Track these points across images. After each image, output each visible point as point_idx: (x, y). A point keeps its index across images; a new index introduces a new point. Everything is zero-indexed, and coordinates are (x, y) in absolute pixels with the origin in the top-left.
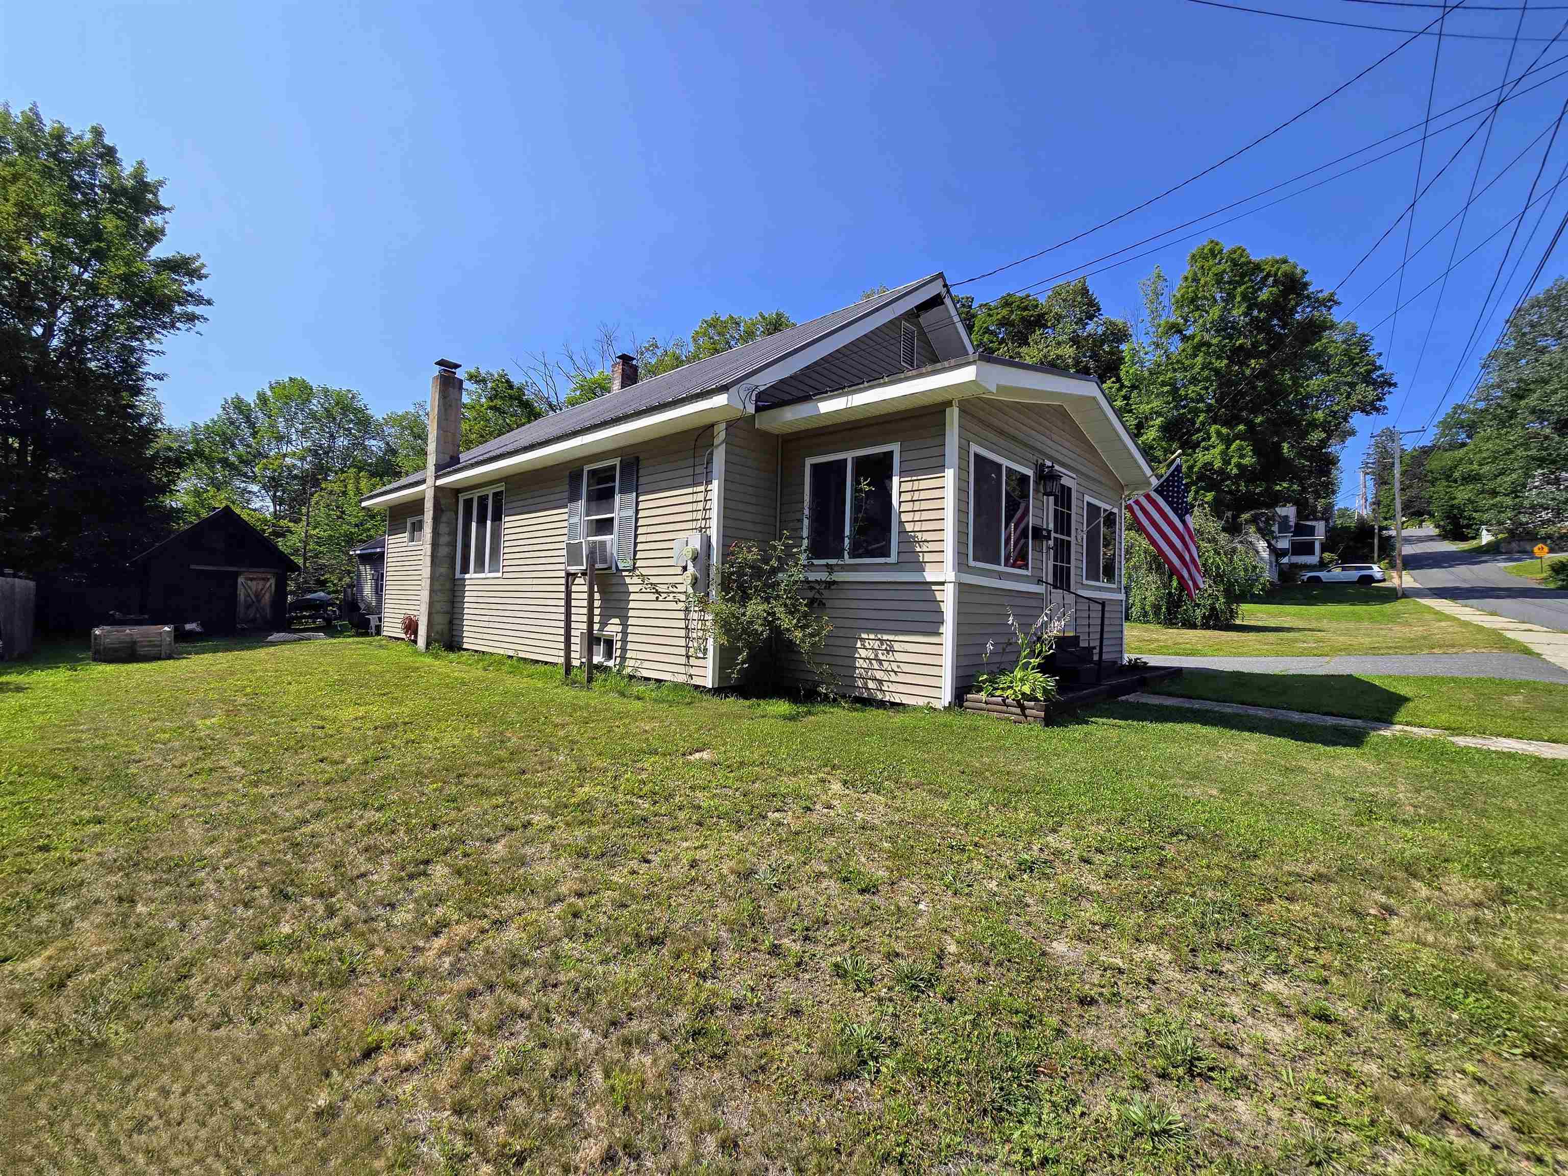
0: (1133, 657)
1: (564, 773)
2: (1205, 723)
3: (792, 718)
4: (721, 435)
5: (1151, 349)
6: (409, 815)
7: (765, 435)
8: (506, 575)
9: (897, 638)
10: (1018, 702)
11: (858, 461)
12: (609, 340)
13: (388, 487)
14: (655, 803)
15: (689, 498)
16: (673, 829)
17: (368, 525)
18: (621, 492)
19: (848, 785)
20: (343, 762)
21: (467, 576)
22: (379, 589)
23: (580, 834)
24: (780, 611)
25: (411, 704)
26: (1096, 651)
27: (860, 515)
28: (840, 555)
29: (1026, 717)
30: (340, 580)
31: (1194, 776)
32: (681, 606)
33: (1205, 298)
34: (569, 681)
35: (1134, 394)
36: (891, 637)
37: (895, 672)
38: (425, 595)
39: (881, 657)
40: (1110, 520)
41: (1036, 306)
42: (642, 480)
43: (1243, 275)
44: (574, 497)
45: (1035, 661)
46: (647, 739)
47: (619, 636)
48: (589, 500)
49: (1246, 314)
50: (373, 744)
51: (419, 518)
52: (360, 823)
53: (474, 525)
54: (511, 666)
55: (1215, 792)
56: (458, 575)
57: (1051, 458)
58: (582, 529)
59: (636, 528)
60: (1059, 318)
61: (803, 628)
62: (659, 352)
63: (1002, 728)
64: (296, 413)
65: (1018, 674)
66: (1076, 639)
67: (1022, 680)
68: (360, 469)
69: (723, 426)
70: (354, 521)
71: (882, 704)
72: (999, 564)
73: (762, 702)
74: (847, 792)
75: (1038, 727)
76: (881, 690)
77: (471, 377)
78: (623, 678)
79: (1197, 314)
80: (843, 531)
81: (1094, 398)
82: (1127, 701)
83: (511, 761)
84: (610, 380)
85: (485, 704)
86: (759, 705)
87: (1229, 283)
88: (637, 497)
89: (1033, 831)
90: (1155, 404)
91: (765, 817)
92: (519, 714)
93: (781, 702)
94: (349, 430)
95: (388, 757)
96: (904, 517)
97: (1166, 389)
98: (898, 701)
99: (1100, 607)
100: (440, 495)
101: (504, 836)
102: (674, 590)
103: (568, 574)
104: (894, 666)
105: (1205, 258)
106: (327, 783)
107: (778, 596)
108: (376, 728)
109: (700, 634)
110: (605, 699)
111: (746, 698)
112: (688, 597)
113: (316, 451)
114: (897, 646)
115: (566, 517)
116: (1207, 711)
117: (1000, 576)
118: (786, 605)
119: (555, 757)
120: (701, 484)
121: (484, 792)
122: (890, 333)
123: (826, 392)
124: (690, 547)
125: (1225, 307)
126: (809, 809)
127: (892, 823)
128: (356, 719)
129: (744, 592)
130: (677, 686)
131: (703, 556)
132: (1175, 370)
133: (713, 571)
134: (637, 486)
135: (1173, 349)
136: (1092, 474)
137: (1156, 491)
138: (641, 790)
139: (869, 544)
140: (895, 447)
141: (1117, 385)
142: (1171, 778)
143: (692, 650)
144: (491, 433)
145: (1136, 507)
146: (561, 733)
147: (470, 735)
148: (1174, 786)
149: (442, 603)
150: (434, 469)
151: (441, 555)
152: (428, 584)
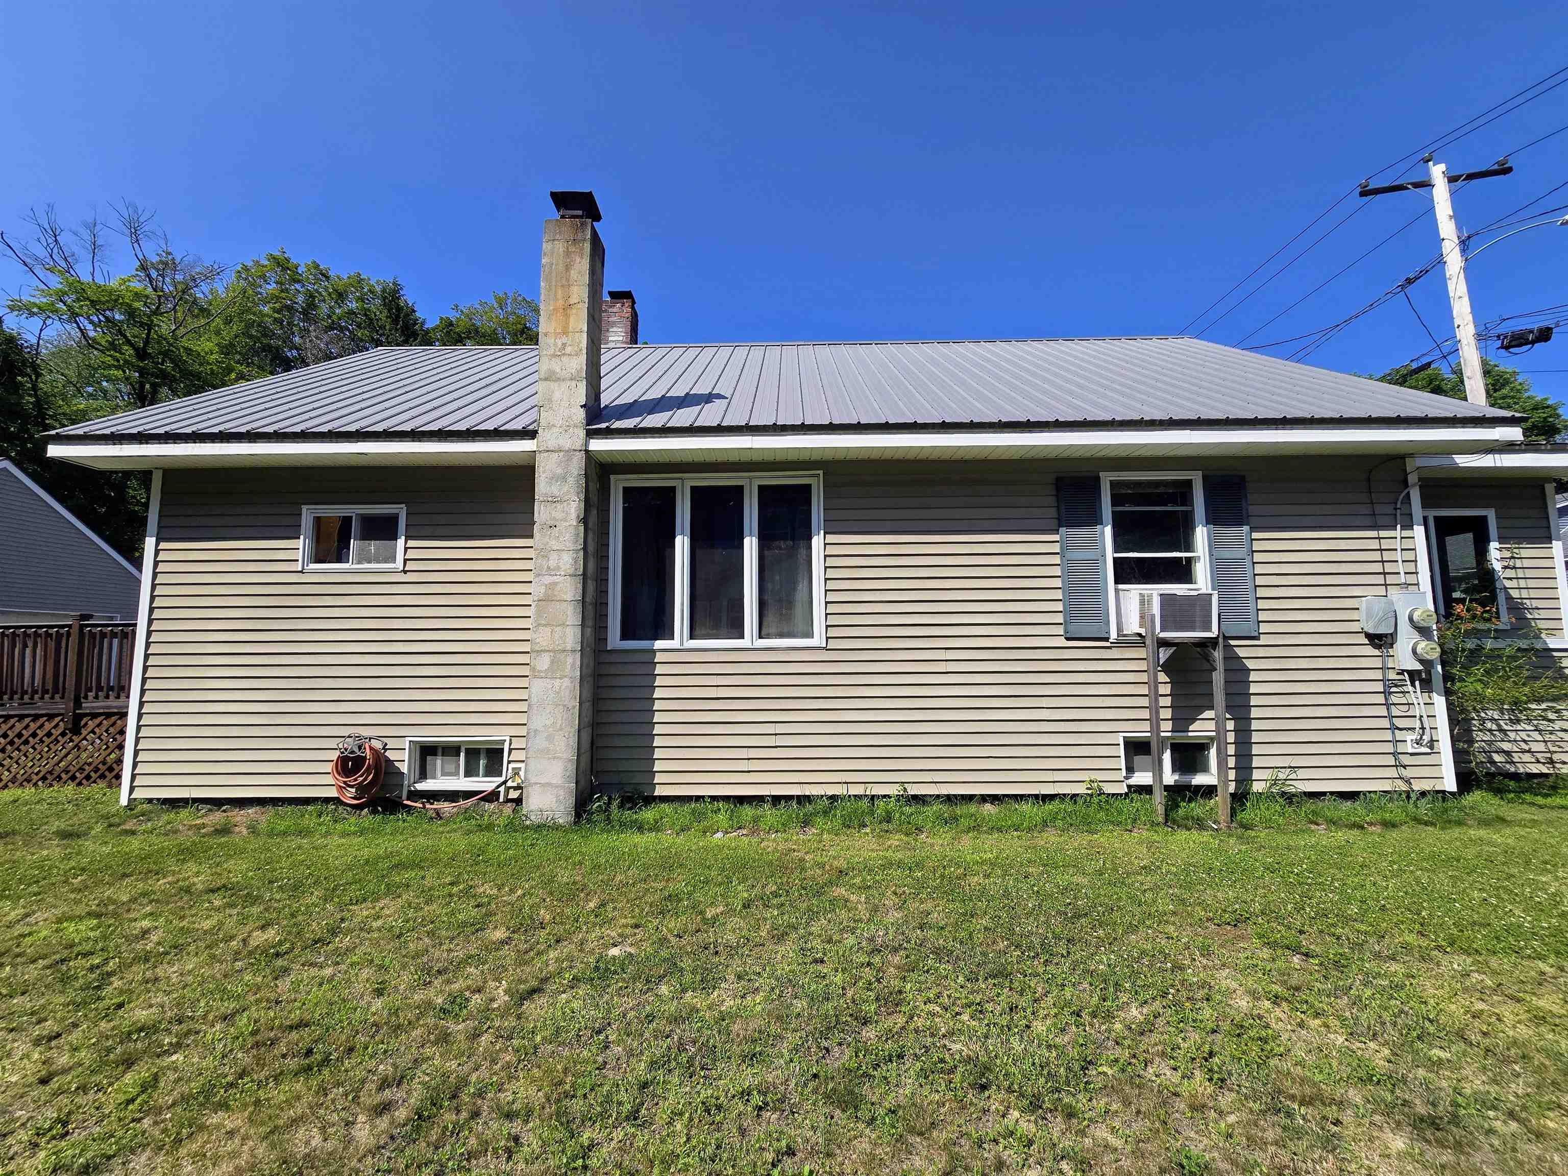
4: (1417, 471)
8: (832, 644)
15: (1367, 545)
18: (1212, 523)
21: (660, 645)
42: (1253, 510)
44: (1078, 518)
47: (1228, 737)
48: (1122, 527)
53: (682, 545)
56: (616, 643)
58: (1110, 570)
59: (1254, 577)
71: (1516, 778)
88: (1251, 533)
96: (1509, 584)
104: (1523, 735)
115: (1052, 548)
120: (1390, 528)
134: (1248, 517)
140: (1489, 513)
149: (587, 705)
150: (580, 415)
151: (587, 600)
152: (572, 664)
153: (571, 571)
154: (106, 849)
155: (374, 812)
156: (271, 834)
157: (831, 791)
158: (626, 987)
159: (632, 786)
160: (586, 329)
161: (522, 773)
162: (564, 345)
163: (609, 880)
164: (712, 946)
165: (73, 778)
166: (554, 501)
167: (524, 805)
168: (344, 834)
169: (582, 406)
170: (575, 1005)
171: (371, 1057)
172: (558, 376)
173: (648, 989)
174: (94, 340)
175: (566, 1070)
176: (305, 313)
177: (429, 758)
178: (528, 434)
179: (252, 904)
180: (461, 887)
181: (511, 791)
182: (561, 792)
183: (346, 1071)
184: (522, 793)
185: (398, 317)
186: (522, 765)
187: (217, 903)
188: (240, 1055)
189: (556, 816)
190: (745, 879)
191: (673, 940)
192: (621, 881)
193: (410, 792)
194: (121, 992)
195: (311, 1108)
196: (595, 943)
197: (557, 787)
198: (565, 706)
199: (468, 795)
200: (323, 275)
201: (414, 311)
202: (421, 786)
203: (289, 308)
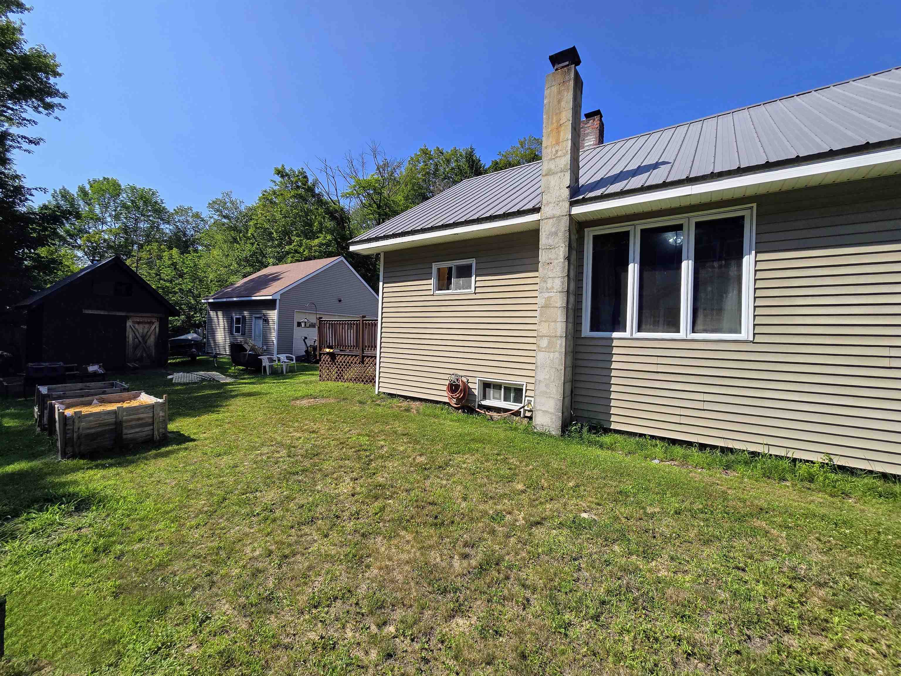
8: (758, 339)
56: (587, 333)
64: (109, 203)
94: (148, 216)
113: (125, 230)
149: (569, 369)
150: (566, 193)
151: (570, 306)
152: (560, 344)
153: (560, 290)
154: (371, 410)
155: (464, 412)
156: (425, 415)
157: (752, 448)
158: (592, 539)
159: (596, 420)
160: (570, 137)
161: (532, 403)
162: (557, 151)
163: (581, 473)
164: (651, 531)
165: (363, 381)
166: (550, 248)
167: (533, 419)
168: (452, 420)
169: (567, 187)
170: (561, 538)
171: (461, 529)
172: (553, 171)
173: (606, 544)
174: (364, 204)
175: (555, 574)
176: (434, 174)
177: (487, 389)
178: (536, 210)
179: (417, 444)
180: (502, 457)
181: (527, 412)
182: (554, 417)
183: (450, 531)
184: (532, 414)
185: (473, 165)
186: (532, 399)
187: (405, 440)
188: (411, 509)
189: (551, 430)
190: (676, 495)
191: (624, 520)
192: (589, 475)
193: (479, 405)
194: (375, 469)
195: (437, 543)
196: (573, 507)
197: (551, 414)
198: (556, 368)
199: (506, 410)
200: (440, 153)
201: (480, 161)
202: (484, 403)
203: (428, 173)
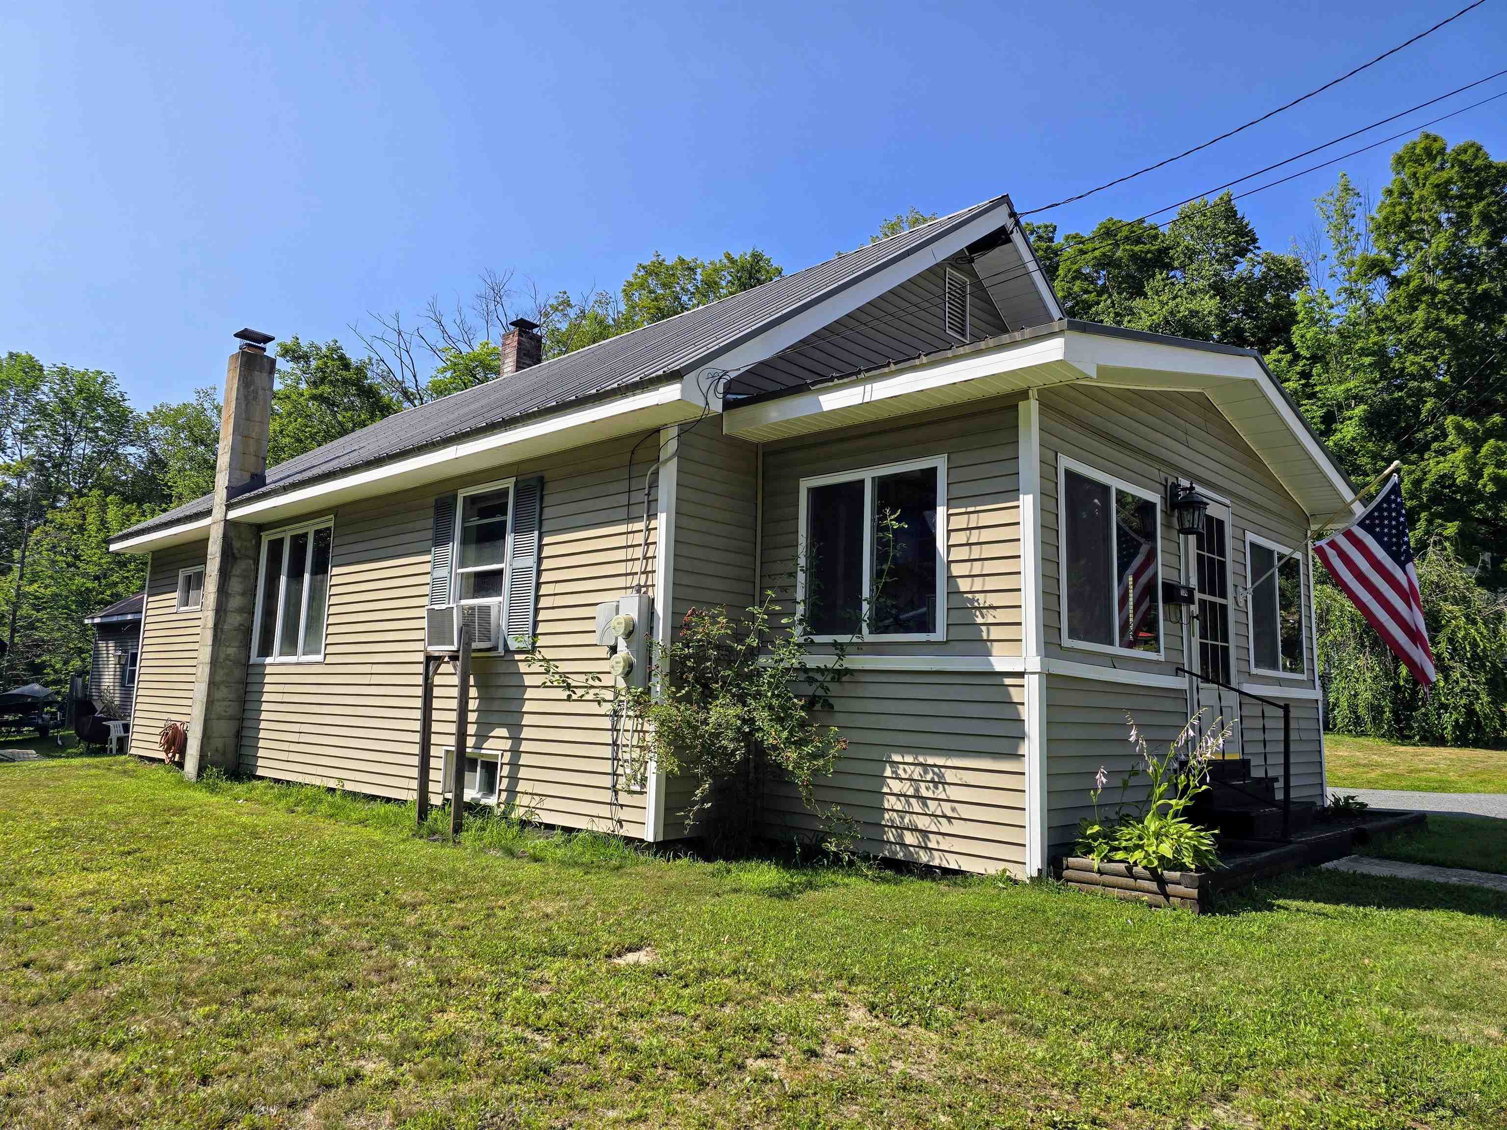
0: (1342, 793)
1: (414, 987)
2: (1470, 911)
3: (783, 894)
4: (670, 445)
5: (1341, 299)
6: (164, 1060)
7: (737, 444)
8: (329, 659)
9: (949, 763)
10: (1153, 871)
11: (884, 485)
12: (497, 294)
13: (150, 522)
14: (563, 1040)
15: (621, 541)
16: (591, 1087)
17: (115, 578)
18: (515, 531)
19: (877, 1011)
20: (60, 968)
21: (269, 660)
22: (127, 679)
23: (439, 1091)
24: (762, 717)
25: (171, 870)
26: (1279, 784)
27: (885, 567)
28: (855, 629)
29: (1167, 896)
30: (66, 663)
31: (1456, 1004)
32: (607, 708)
33: (1422, 221)
34: (424, 831)
35: (1317, 369)
36: (940, 761)
37: (949, 819)
38: (200, 690)
39: (924, 793)
40: (1290, 568)
41: (1155, 237)
42: (547, 513)
43: (1480, 186)
44: (441, 538)
45: (1178, 804)
46: (549, 930)
47: (507, 757)
48: (464, 542)
49: (1489, 245)
50: (109, 937)
51: (198, 569)
52: (85, 1073)
53: (283, 579)
54: (331, 805)
55: (1494, 1032)
56: (254, 658)
57: (1187, 474)
58: (454, 587)
59: (538, 585)
60: (1191, 254)
61: (799, 744)
62: (572, 313)
63: (1128, 915)
64: (14, 406)
65: (1152, 824)
66: (1244, 764)
67: (1158, 835)
68: (108, 491)
69: (674, 431)
70: (92, 570)
71: (928, 872)
72: (1111, 643)
73: (733, 866)
74: (876, 1024)
75: (1189, 914)
76: (926, 848)
77: (286, 352)
78: (510, 825)
79: (1411, 246)
80: (860, 591)
81: (1254, 382)
82: (1335, 871)
83: (329, 966)
84: (499, 356)
85: (290, 868)
86: (729, 871)
87: (1461, 197)
88: (540, 539)
89: (1190, 1099)
90: (1351, 385)
91: (741, 1067)
92: (343, 886)
93: (764, 866)
94: (95, 430)
95: (132, 960)
96: (956, 570)
97: (1367, 360)
98: (954, 866)
99: (1281, 713)
100: (232, 534)
101: (316, 1096)
102: (597, 683)
103: (429, 659)
104: (947, 808)
105: (1418, 162)
106: (34, 1004)
107: (759, 693)
108: (115, 910)
109: (636, 754)
110: (482, 861)
111: (708, 859)
112: (617, 694)
113: (42, 463)
114: (950, 776)
115: (427, 568)
116: (1473, 889)
117: (1114, 662)
118: (771, 708)
119: (401, 959)
120: (639, 518)
121: (286, 1021)
122: (931, 287)
123: (832, 379)
124: (622, 616)
125: (1455, 235)
126: (813, 1054)
127: (952, 1080)
128: (83, 894)
129: (706, 686)
130: (599, 840)
131: (641, 632)
132: (1381, 331)
133: (657, 654)
134: (541, 522)
135: (1376, 298)
136: (1255, 497)
137: (1361, 524)
138: (539, 1017)
139: (901, 610)
140: (940, 462)
141: (1289, 356)
142: (1417, 1007)
143: (622, 780)
144: (313, 437)
145: (1331, 553)
146: (411, 919)
147: (264, 923)
148: (1425, 1021)
149: (226, 703)
151: (228, 627)
153: (212, 607)
159: (250, 767)
166: (212, 558)
169: (226, 488)
182: (195, 761)
189: (191, 778)
